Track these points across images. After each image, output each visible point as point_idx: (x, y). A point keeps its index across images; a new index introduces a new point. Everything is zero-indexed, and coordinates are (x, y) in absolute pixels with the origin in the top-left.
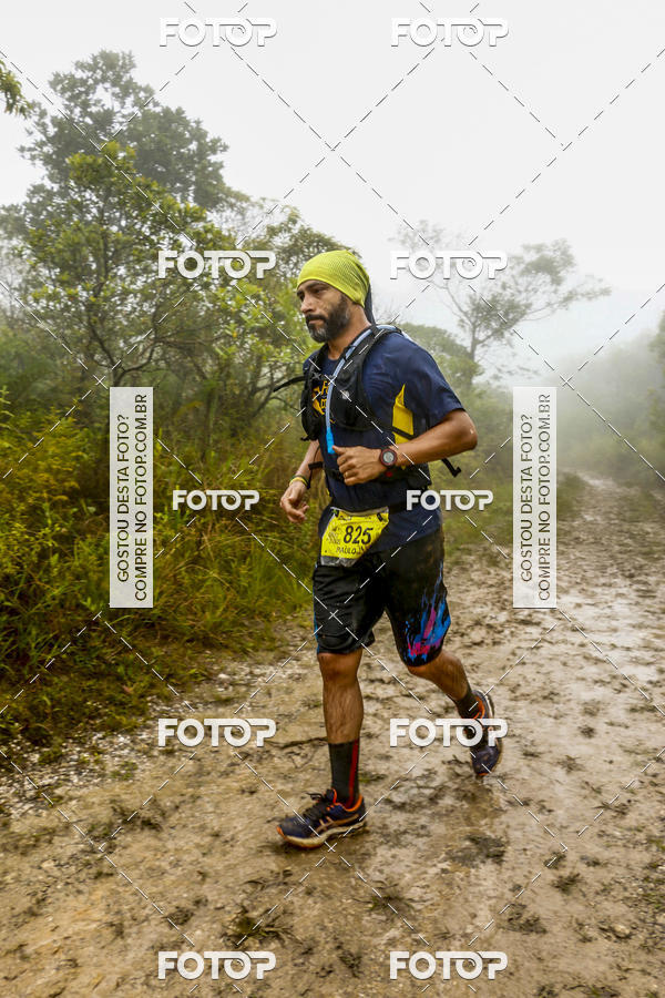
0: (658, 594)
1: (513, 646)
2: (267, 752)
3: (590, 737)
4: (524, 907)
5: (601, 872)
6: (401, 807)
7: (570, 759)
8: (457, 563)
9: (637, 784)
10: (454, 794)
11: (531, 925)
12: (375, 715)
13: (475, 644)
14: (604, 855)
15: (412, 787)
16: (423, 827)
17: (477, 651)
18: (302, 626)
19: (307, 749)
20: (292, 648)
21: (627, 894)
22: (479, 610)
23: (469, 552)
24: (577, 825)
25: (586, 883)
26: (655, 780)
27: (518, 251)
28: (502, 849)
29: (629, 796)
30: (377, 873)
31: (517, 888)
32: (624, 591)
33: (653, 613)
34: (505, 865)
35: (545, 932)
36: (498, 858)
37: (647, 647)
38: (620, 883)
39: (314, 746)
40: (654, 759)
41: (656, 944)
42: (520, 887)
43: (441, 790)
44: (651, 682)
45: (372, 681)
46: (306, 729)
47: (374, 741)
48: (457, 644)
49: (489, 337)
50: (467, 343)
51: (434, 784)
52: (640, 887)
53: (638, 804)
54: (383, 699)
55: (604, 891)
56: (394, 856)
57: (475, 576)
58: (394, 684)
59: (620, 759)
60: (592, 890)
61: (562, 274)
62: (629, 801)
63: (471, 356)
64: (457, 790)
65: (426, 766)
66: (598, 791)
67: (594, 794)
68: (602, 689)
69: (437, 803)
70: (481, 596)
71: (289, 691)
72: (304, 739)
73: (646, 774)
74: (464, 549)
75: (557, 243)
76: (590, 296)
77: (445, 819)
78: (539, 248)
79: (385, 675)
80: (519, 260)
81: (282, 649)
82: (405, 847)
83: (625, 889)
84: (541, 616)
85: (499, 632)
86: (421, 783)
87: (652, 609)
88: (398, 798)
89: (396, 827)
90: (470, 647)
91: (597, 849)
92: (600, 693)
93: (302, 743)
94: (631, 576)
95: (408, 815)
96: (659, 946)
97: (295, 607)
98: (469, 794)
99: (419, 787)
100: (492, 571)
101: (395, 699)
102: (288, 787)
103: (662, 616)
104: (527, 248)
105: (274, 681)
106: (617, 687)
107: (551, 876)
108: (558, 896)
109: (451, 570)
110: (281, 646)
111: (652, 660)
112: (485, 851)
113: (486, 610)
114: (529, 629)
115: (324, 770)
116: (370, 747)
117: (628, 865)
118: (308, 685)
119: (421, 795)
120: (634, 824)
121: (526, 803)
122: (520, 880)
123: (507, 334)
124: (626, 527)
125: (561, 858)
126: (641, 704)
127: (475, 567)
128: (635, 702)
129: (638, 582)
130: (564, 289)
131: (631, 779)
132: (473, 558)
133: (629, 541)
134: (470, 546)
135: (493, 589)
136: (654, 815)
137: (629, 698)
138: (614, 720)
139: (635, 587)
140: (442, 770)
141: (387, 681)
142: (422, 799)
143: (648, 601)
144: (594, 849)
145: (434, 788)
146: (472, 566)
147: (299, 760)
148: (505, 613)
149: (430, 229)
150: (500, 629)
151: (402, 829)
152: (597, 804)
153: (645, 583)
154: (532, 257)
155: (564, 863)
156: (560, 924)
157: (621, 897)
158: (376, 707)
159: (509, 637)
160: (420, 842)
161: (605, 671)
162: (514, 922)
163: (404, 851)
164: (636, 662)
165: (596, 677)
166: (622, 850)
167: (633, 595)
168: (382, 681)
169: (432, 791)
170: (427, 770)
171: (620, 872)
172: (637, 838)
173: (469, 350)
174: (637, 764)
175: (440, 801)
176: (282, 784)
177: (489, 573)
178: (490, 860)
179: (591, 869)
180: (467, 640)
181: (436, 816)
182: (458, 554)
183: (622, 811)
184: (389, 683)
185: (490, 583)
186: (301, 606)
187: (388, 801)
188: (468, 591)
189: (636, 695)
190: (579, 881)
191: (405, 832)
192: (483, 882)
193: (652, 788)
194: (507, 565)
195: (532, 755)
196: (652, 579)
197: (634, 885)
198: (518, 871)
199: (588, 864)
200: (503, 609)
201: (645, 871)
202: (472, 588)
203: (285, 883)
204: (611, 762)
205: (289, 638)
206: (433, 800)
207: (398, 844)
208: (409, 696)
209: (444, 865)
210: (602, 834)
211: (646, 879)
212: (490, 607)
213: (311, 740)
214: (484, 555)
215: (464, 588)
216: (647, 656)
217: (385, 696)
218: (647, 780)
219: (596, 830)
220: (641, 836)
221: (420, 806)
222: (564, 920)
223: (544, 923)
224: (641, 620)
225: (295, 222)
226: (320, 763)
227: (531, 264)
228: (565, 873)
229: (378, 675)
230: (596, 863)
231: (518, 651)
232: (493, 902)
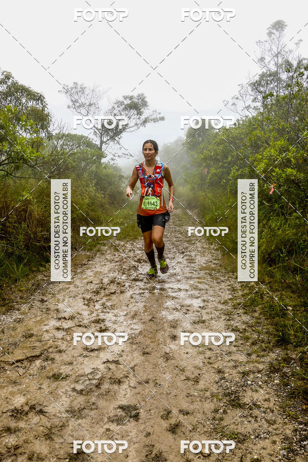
0: (197, 261)
1: (131, 292)
2: (3, 368)
3: (175, 340)
4: (153, 446)
5: (191, 418)
6: (81, 392)
7: (166, 353)
8: (99, 251)
9: (201, 365)
10: (109, 380)
11: (158, 457)
12: (63, 339)
13: (112, 293)
14: (191, 408)
15: (86, 380)
16: (94, 404)
17: (114, 297)
18: (20, 291)
19: (25, 363)
20: (15, 304)
21: (205, 429)
22: (111, 275)
23: (104, 245)
24: (174, 392)
25: (184, 426)
26: (210, 361)
27: (122, 99)
28: (138, 411)
29: (199, 371)
30: (70, 437)
31: (148, 434)
32: (180, 260)
33: (196, 271)
34: (141, 421)
35: (166, 460)
36: (136, 417)
37: (196, 288)
38: (201, 423)
39: (30, 361)
40: (208, 349)
41: (223, 457)
42: (149, 434)
43: (101, 379)
44: (200, 307)
45: (60, 319)
46: (24, 351)
47: (63, 354)
48: (103, 294)
49: (108, 140)
50: (98, 143)
51: (97, 377)
52: (212, 424)
53: (204, 376)
54: (66, 329)
55: (194, 428)
56: (79, 425)
57: (108, 257)
58: (72, 319)
59: (191, 351)
60: (188, 430)
61: (142, 110)
62: (199, 374)
63: (100, 148)
64: (110, 378)
65: (93, 366)
66: (183, 370)
67: (181, 372)
68: (177, 313)
69: (101, 388)
70: (112, 267)
71: (14, 329)
72: (24, 358)
73: (205, 358)
74: (102, 243)
75: (139, 95)
76: (155, 120)
77: (105, 397)
78: (131, 98)
79: (66, 315)
80: (122, 103)
81: (10, 305)
82: (85, 418)
83: (204, 426)
84: (143, 276)
85: (123, 286)
86: (90, 377)
87: (195, 269)
88: (79, 387)
89: (78, 406)
90: (110, 295)
91: (187, 404)
92: (177, 315)
93: (23, 360)
94: (183, 253)
95: (86, 397)
96: (226, 458)
97: (16, 280)
98: (117, 380)
99: (89, 380)
100: (116, 254)
101: (72, 329)
102: (15, 389)
103: (200, 272)
104: (126, 98)
105: (5, 324)
106: (185, 311)
107: (165, 424)
108: (170, 436)
109: (96, 254)
110: (9, 303)
111: (199, 295)
112: (129, 414)
113: (115, 274)
114: (138, 283)
115: (36, 375)
116: (61, 358)
117: (204, 412)
118: (24, 324)
119: (91, 384)
120: (203, 387)
121: (147, 382)
122: (149, 430)
123: (117, 139)
124: (177, 229)
125: (169, 412)
126: (197, 319)
127: (108, 252)
128: (194, 318)
129: (186, 255)
130: (143, 117)
131: (199, 361)
132: (106, 247)
133: (180, 236)
134: (105, 242)
135: (118, 263)
136: (213, 381)
137: (191, 317)
138: (186, 330)
139: (185, 258)
140: (102, 367)
141: (67, 318)
142: (92, 387)
143: (193, 265)
144: (185, 406)
145: (98, 379)
146: (106, 252)
147: (21, 371)
148: (125, 275)
149: (79, 87)
150: (123, 284)
151: (82, 407)
152: (183, 378)
153: (190, 256)
154: (127, 102)
155: (171, 415)
156: (174, 453)
157: (202, 432)
158: (62, 334)
159: (128, 288)
160: (92, 413)
161: (178, 303)
162: (149, 457)
163: (84, 420)
164: (192, 297)
165: (174, 307)
166: (200, 403)
167: (185, 262)
168: (65, 318)
169: (97, 381)
170: (93, 369)
171: (199, 416)
172: (206, 395)
173: (99, 146)
174: (200, 353)
175: (102, 387)
176: (13, 387)
177: (115, 255)
178: (131, 419)
179: (186, 417)
180: (107, 292)
181: (101, 396)
182: (99, 246)
183: (196, 381)
184: (69, 319)
185: (116, 260)
186: (19, 280)
187: (74, 390)
188: (105, 265)
189: (194, 315)
190: (181, 425)
191: (84, 408)
192: (130, 434)
193: (209, 366)
194: (123, 251)
195: (147, 353)
196: (193, 254)
197: (208, 423)
198: (148, 424)
199: (184, 414)
200: (124, 273)
201: (213, 414)
202: (107, 263)
203: (15, 455)
204: (187, 353)
205: (13, 298)
206: (98, 386)
207: (80, 417)
208: (80, 326)
209: (107, 426)
210: (188, 395)
211: (214, 419)
212: (117, 272)
213: (28, 358)
214: (112, 246)
215: (103, 263)
216: (196, 293)
217: (67, 327)
218: (206, 361)
219: (185, 393)
220: (208, 394)
221: (91, 391)
222: (175, 450)
223: (165, 454)
224: (190, 275)
225: (9, 79)
226: (34, 371)
227: (128, 105)
228: (173, 421)
229: (63, 315)
230: (188, 413)
231: (134, 296)
232: (136, 445)
